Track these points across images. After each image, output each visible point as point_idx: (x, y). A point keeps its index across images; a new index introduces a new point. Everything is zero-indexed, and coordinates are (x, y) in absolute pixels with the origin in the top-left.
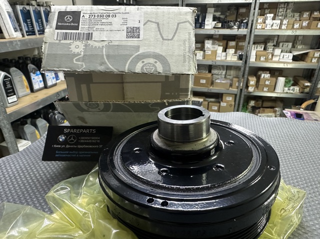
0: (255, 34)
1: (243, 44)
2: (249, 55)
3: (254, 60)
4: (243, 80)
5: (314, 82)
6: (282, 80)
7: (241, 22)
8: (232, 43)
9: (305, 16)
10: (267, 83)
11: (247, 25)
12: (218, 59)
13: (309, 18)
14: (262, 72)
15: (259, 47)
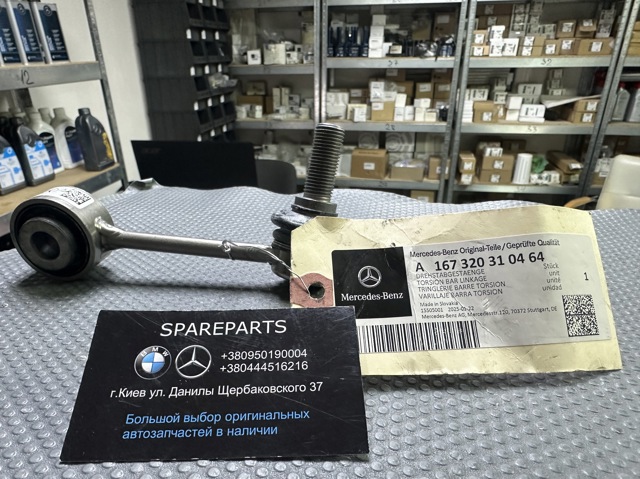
0: (471, 66)
1: (447, 88)
2: (460, 109)
3: (470, 120)
4: (449, 161)
5: (588, 162)
6: (525, 159)
7: (442, 43)
8: (425, 87)
9: (565, 30)
10: (498, 165)
11: (454, 48)
12: (398, 119)
13: (572, 34)
14: (485, 144)
15: (478, 94)
